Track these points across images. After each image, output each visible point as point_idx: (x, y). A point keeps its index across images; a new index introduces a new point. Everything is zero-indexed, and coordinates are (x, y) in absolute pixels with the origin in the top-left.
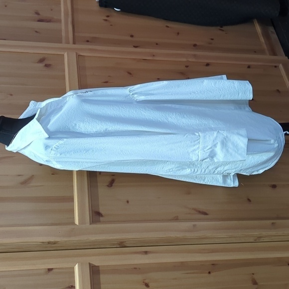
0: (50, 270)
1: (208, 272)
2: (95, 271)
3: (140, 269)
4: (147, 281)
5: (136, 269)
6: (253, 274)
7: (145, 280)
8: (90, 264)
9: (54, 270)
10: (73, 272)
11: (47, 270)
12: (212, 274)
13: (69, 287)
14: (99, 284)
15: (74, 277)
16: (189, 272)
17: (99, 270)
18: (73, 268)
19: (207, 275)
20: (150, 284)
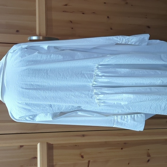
0: (21, 146)
1: (121, 148)
2: (50, 147)
3: (79, 146)
4: (82, 154)
5: (76, 146)
6: (148, 150)
7: (81, 153)
8: (47, 143)
9: (24, 147)
10: (36, 148)
11: (20, 147)
12: (123, 150)
13: (33, 158)
14: (53, 156)
15: (36, 151)
16: (109, 148)
17: (53, 147)
18: (36, 146)
19: (120, 150)
20: (84, 156)
